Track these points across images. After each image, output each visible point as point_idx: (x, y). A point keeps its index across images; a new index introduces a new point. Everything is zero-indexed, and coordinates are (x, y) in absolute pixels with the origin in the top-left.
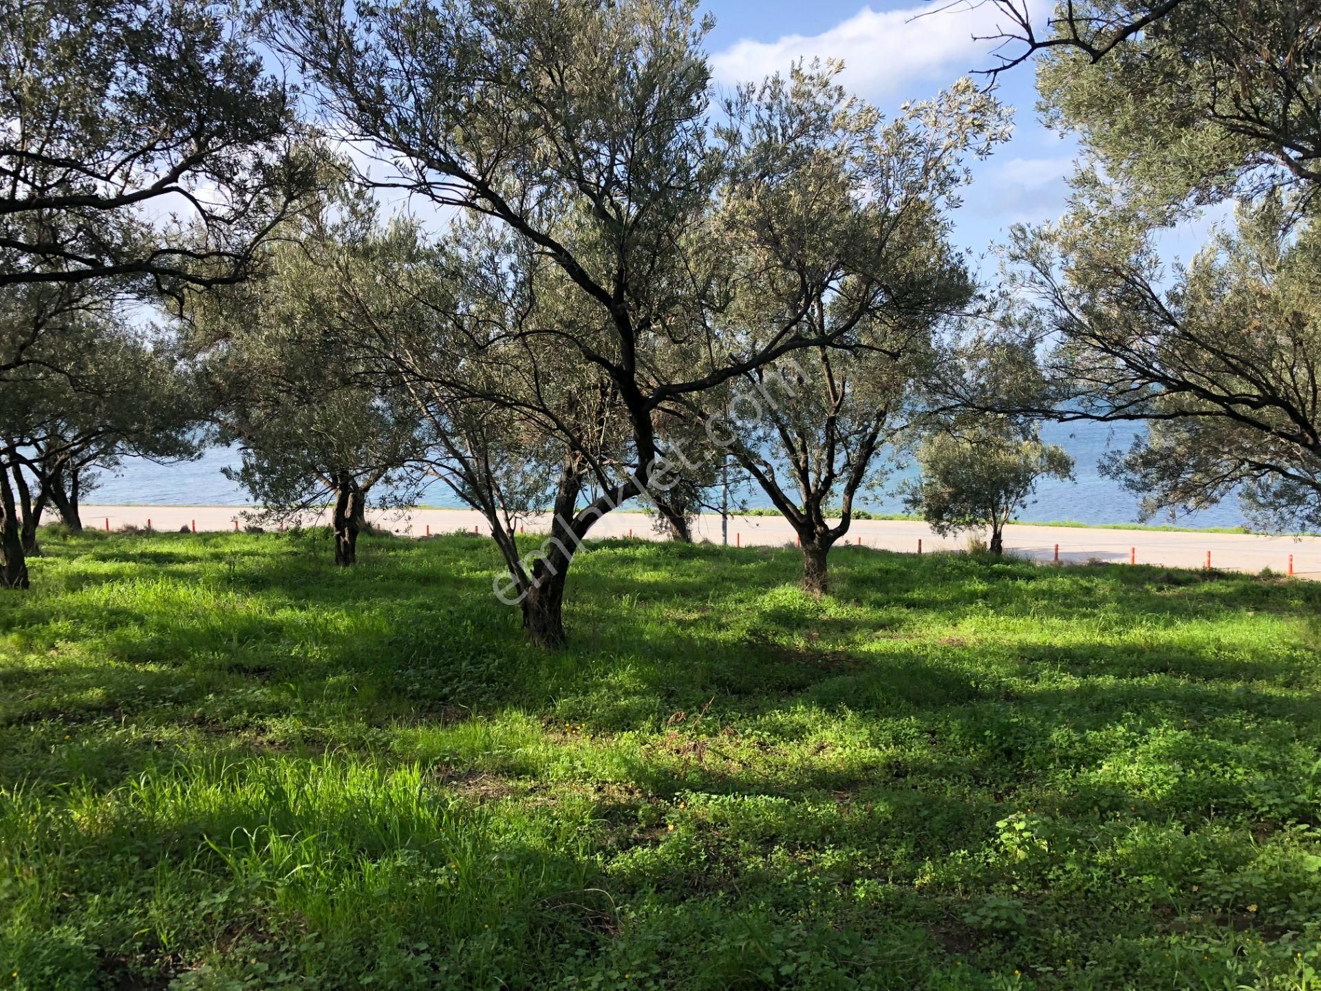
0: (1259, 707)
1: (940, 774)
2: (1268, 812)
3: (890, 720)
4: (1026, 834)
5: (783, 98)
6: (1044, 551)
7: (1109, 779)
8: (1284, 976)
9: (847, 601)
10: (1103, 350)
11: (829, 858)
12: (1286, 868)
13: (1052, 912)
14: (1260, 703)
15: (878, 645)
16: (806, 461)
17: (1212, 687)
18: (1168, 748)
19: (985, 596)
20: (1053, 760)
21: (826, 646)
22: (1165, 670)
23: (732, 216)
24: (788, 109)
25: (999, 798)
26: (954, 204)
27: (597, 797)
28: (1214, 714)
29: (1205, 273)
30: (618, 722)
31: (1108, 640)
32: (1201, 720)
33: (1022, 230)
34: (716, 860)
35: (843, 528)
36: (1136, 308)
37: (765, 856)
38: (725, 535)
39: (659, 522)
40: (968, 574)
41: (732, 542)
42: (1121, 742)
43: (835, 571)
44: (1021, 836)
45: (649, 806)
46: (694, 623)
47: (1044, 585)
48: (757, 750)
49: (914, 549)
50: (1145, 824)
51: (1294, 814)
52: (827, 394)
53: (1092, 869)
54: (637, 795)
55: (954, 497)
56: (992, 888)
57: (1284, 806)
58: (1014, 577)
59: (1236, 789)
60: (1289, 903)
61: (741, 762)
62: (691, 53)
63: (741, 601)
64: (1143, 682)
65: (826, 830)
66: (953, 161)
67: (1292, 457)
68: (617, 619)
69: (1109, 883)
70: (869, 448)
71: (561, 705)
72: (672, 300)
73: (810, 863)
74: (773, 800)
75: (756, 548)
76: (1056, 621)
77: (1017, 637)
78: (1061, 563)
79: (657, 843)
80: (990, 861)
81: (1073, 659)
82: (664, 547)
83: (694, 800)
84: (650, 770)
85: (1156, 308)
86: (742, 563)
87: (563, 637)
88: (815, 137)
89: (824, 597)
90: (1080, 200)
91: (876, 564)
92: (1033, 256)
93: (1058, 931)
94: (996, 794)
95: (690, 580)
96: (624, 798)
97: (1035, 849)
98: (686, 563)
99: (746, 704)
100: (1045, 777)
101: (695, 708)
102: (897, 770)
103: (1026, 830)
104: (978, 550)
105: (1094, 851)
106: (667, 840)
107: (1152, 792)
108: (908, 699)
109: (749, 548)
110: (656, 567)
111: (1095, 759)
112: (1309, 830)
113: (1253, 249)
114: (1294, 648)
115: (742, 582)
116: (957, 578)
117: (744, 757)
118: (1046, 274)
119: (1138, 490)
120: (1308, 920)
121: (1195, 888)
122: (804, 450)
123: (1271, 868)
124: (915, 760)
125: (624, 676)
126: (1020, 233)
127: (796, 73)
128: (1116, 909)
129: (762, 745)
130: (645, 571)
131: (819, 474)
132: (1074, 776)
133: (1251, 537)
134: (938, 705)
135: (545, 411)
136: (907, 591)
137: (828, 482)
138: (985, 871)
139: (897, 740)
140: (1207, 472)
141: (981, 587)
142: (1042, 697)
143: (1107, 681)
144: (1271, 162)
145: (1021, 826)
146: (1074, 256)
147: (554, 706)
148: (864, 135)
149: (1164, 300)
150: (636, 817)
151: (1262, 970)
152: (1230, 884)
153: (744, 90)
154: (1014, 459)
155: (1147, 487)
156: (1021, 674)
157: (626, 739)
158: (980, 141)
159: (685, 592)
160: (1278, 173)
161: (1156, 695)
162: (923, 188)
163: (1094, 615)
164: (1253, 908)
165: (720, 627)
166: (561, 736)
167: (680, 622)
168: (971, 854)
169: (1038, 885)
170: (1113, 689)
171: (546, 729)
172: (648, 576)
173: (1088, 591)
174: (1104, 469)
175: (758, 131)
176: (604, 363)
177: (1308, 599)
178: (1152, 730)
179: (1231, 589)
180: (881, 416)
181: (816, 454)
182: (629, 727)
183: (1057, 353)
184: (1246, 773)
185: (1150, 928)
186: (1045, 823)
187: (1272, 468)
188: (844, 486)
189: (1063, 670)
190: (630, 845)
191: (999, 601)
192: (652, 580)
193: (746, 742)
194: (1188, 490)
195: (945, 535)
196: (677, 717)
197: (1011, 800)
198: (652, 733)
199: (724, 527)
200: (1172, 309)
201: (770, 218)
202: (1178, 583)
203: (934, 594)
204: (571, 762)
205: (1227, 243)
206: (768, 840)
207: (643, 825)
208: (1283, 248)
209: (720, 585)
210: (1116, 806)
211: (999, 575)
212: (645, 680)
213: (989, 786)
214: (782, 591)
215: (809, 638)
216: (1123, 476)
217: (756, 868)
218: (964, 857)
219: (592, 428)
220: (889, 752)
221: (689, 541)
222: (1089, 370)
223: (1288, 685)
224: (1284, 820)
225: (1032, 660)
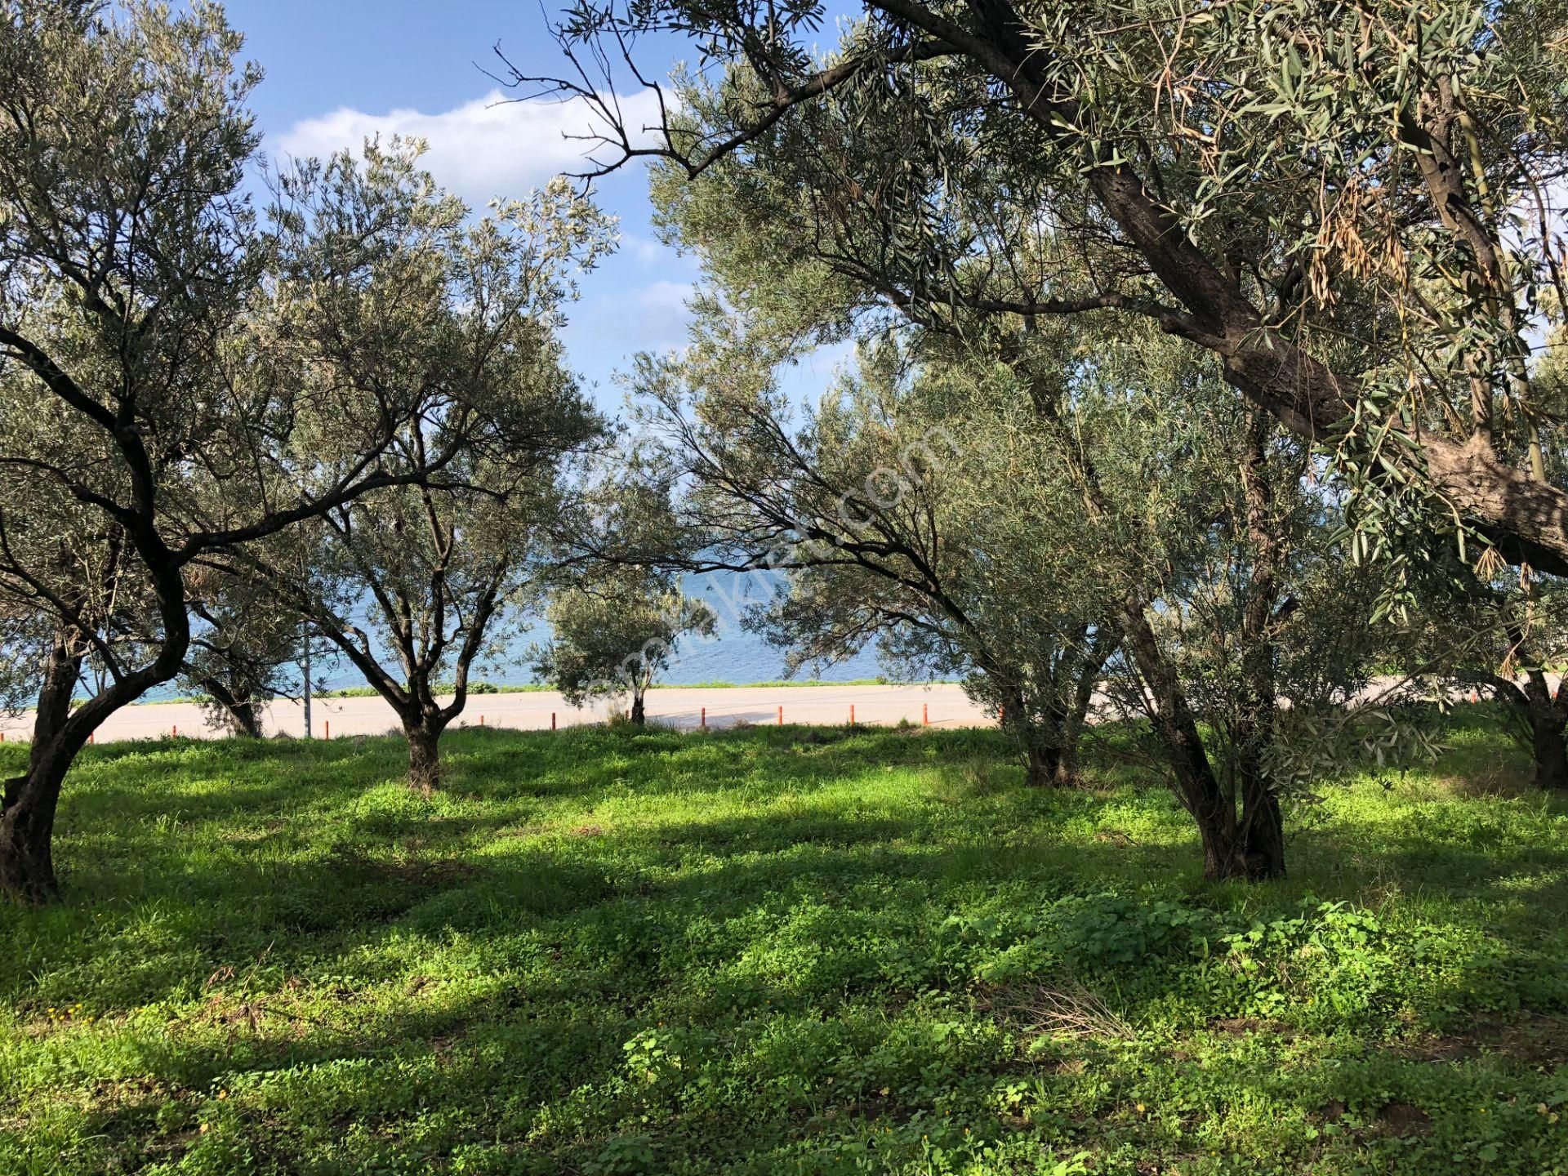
0: (894, 867)
1: (564, 995)
2: (901, 982)
3: (506, 938)
4: (656, 1053)
5: (356, 181)
6: (690, 716)
7: (749, 971)
8: (914, 1163)
9: (464, 795)
10: (735, 495)
11: (421, 1127)
12: (915, 1041)
13: (683, 1139)
14: (896, 863)
15: (499, 846)
16: (409, 626)
17: (853, 852)
18: (807, 927)
19: (625, 774)
20: (689, 959)
21: (432, 855)
22: (808, 839)
23: (286, 321)
24: (363, 196)
25: (630, 1013)
26: (562, 321)
27: (94, 1105)
28: (853, 881)
29: (832, 416)
30: (135, 993)
31: (754, 812)
32: (841, 890)
33: (647, 359)
34: (267, 1159)
35: (457, 707)
36: (768, 450)
37: (336, 1141)
38: (308, 725)
39: (215, 714)
40: (605, 750)
41: (318, 733)
42: (762, 927)
43: (451, 759)
44: (651, 1056)
45: (173, 1103)
46: (256, 845)
47: (688, 755)
48: (334, 1000)
49: (546, 725)
50: (782, 1017)
51: (925, 979)
52: (432, 543)
53: (726, 1080)
54: (157, 1091)
55: (589, 660)
56: (618, 1125)
57: (916, 972)
58: (657, 748)
59: (870, 963)
60: (919, 1079)
61: (312, 1020)
62: (231, 109)
63: (327, 809)
64: (788, 854)
65: (420, 1090)
66: (556, 272)
67: (921, 604)
68: (143, 852)
69: (744, 1092)
70: (486, 608)
71: (46, 981)
72: (211, 423)
73: (396, 1137)
74: (352, 1063)
75: (350, 738)
76: (701, 796)
77: (658, 819)
78: (707, 729)
79: (180, 1153)
80: (618, 1091)
81: (716, 838)
82: (221, 746)
83: (240, 1084)
84: (176, 1053)
85: (787, 450)
86: (331, 760)
87: (53, 885)
88: (399, 232)
89: (435, 793)
90: (702, 327)
91: (502, 747)
92: (660, 389)
93: (688, 1162)
94: (627, 1009)
95: (259, 787)
96: (135, 1099)
97: (666, 1068)
98: (252, 768)
99: (325, 940)
100: (681, 980)
101: (251, 958)
102: (511, 999)
103: (656, 1048)
104: (618, 722)
105: (728, 1057)
106: (196, 1147)
107: (792, 979)
108: (530, 908)
109: (341, 739)
110: (209, 774)
111: (735, 950)
112: (938, 995)
113: (873, 392)
114: (928, 801)
115: (331, 783)
116: (595, 756)
117: (316, 1013)
118: (675, 410)
119: (781, 644)
120: (937, 1095)
121: (830, 1080)
122: (406, 611)
123: (903, 1044)
124: (535, 983)
125: (149, 928)
126: (645, 362)
127: (371, 152)
128: (752, 1120)
129: (342, 994)
130: (193, 780)
131: (427, 643)
132: (713, 974)
133: (887, 688)
134: (564, 911)
135: (17, 570)
136: (537, 776)
137: (436, 653)
138: (612, 1105)
139: (514, 962)
140: (845, 622)
141: (621, 763)
142: (682, 887)
143: (751, 858)
144: (884, 304)
145: (651, 1043)
146: (703, 392)
147: (35, 984)
148: (450, 232)
149: (794, 442)
150: (153, 1122)
151: (892, 1160)
152: (863, 1069)
153: (306, 167)
154: (653, 615)
155: (789, 641)
156: (663, 861)
157: (145, 1017)
158: (584, 250)
159: (249, 804)
160: (891, 316)
161: (800, 868)
162: (523, 302)
163: (740, 784)
164: (885, 1092)
165: (296, 846)
166: (45, 1026)
167: (240, 846)
168: (596, 1088)
169: (669, 1111)
170: (756, 868)
171: (22, 1018)
172: (199, 787)
173: (735, 758)
174: (746, 624)
175: (326, 218)
176: (108, 506)
177: (940, 749)
178: (793, 909)
179: (872, 744)
180: (500, 569)
181: (420, 619)
182: (152, 998)
183: (691, 497)
184: (881, 943)
185: (785, 1136)
186: (677, 1037)
187: (903, 616)
188: (458, 654)
189: (706, 851)
190: (139, 1165)
191: (639, 779)
192: (203, 792)
193: (321, 992)
194: (829, 643)
195: (580, 706)
196: (222, 974)
197: (643, 1014)
198: (185, 1001)
199: (307, 715)
200: (801, 451)
201: (336, 325)
202: (824, 741)
203: (567, 777)
204: (56, 1061)
205: (850, 385)
206: (342, 1118)
207: (163, 1131)
208: (902, 393)
209: (298, 791)
210: (755, 1002)
211: (641, 747)
212: (179, 929)
213: (619, 1001)
214: (381, 792)
215: (411, 847)
216: (765, 629)
217: (323, 1159)
218: (588, 1093)
219: (96, 592)
220: (503, 978)
221: (258, 735)
222: (724, 516)
223: (922, 841)
224: (916, 988)
225: (673, 843)
